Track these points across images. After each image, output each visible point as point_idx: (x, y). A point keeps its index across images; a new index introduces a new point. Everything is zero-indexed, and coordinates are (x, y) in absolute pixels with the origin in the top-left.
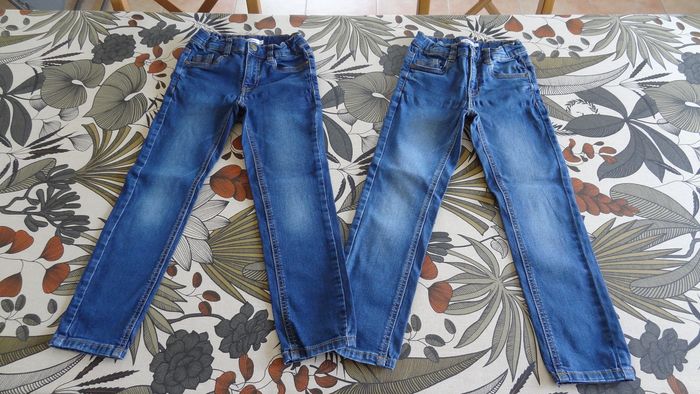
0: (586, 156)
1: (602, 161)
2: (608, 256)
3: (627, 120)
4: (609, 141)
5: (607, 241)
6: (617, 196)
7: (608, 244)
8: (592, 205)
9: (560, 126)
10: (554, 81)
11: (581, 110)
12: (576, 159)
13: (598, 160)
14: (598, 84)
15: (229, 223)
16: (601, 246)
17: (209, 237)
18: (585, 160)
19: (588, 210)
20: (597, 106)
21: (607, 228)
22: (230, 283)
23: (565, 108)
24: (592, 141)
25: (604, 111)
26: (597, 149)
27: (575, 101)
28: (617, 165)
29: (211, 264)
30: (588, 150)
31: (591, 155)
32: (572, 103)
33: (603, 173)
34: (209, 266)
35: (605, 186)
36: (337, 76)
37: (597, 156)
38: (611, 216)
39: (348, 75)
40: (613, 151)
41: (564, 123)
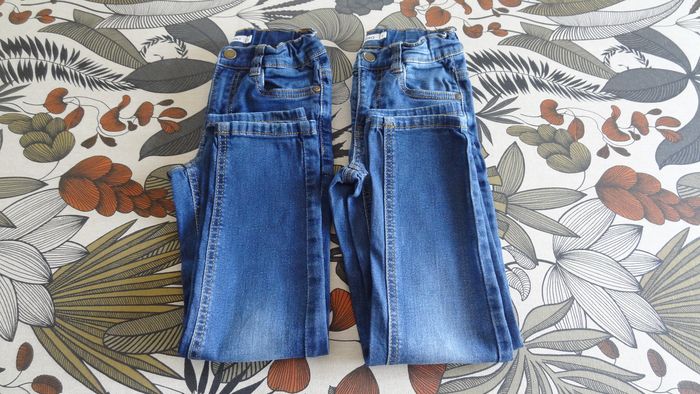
0: (637, 132)
1: (661, 138)
2: (683, 290)
3: (691, 75)
4: (669, 108)
5: (680, 265)
6: (687, 194)
7: (681, 272)
8: (652, 208)
9: (597, 87)
10: (583, 19)
11: (625, 61)
12: (623, 137)
13: (654, 138)
14: (646, 23)
15: (86, 253)
16: (671, 274)
17: (51, 280)
18: (637, 138)
19: (647, 216)
20: (648, 56)
21: (678, 244)
22: (81, 359)
23: (602, 59)
24: (644, 108)
25: (657, 62)
26: (652, 120)
27: (615, 49)
28: (684, 144)
29: (50, 327)
30: (638, 121)
31: (645, 130)
32: (611, 51)
33: (664, 158)
34: (48, 331)
35: (669, 178)
36: (268, 15)
37: (652, 130)
38: (682, 225)
39: (284, 13)
40: (676, 123)
41: (602, 82)
